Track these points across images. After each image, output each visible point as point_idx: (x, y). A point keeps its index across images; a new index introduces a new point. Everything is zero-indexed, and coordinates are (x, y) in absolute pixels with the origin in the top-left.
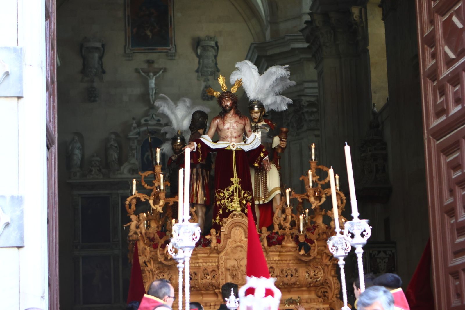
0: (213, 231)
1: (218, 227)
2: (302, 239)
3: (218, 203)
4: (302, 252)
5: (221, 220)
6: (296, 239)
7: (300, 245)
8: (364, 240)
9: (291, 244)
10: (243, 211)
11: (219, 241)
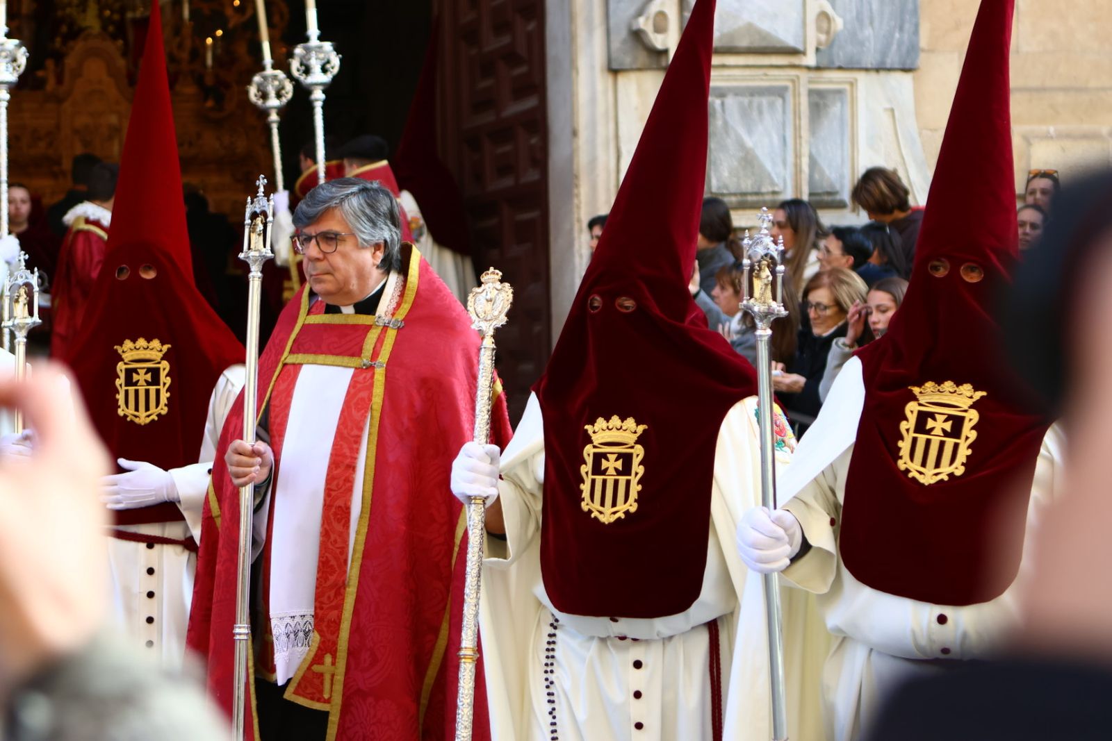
0: (50, 64)
1: (59, 57)
2: (209, 81)
3: (60, 13)
4: (210, 104)
5: (64, 42)
6: (199, 80)
7: (205, 92)
8: (327, 78)
9: (189, 89)
10: (104, 28)
11: (60, 81)
